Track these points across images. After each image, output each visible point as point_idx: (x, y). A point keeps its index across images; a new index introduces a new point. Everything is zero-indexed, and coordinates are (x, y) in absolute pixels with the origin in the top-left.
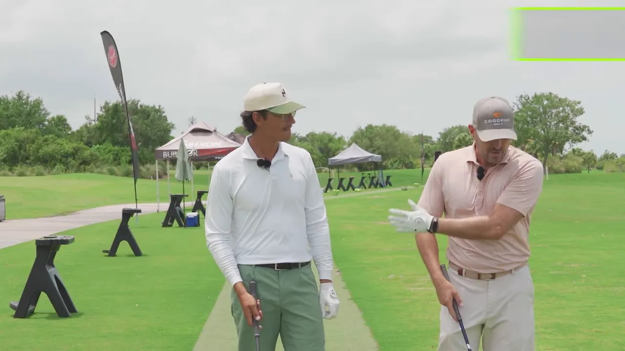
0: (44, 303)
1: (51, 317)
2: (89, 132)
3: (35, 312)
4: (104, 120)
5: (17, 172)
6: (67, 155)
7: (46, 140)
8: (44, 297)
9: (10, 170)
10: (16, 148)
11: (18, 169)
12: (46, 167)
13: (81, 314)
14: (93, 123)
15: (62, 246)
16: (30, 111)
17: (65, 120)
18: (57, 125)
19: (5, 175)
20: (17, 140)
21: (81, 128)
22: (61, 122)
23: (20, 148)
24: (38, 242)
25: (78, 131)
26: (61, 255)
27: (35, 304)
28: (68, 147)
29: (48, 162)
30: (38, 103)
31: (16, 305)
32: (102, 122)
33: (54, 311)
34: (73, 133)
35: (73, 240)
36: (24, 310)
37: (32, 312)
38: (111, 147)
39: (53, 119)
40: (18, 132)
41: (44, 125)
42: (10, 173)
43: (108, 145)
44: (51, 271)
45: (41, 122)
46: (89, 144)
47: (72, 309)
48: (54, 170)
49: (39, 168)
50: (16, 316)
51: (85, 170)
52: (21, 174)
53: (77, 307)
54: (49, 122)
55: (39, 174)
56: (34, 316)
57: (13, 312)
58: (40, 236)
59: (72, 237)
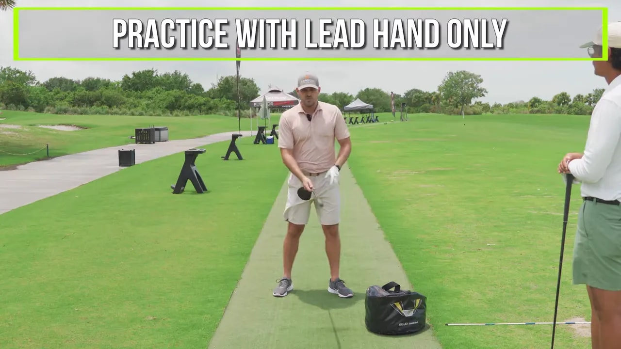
0: (189, 185)
1: (193, 193)
2: (214, 92)
3: (185, 190)
4: (222, 86)
5: (174, 114)
6: (200, 105)
7: (190, 97)
8: (189, 182)
9: (171, 113)
10: (174, 101)
11: (175, 112)
12: (190, 111)
13: (209, 192)
14: (216, 87)
15: (199, 155)
16: (182, 81)
17: (201, 86)
18: (196, 88)
19: (169, 116)
20: (174, 97)
21: (210, 90)
22: (198, 87)
23: (176, 101)
24: (186, 152)
25: (208, 92)
26: (199, 159)
27: (184, 186)
28: (202, 100)
29: (191, 108)
30: (185, 77)
31: (174, 186)
32: (221, 88)
33: (195, 190)
34: (205, 93)
35: (205, 151)
36: (178, 189)
37: (183, 191)
38: (226, 101)
39: (194, 85)
40: (175, 92)
41: (189, 89)
42: (171, 115)
43: (224, 100)
44: (193, 168)
45: (187, 87)
46: (213, 98)
47: (205, 189)
48: (194, 113)
49: (186, 112)
50: (174, 193)
51: (211, 113)
52: (177, 116)
53: (207, 188)
54: (192, 87)
55: (187, 115)
56: (184, 193)
57: (173, 190)
58: (187, 149)
59: (205, 149)
